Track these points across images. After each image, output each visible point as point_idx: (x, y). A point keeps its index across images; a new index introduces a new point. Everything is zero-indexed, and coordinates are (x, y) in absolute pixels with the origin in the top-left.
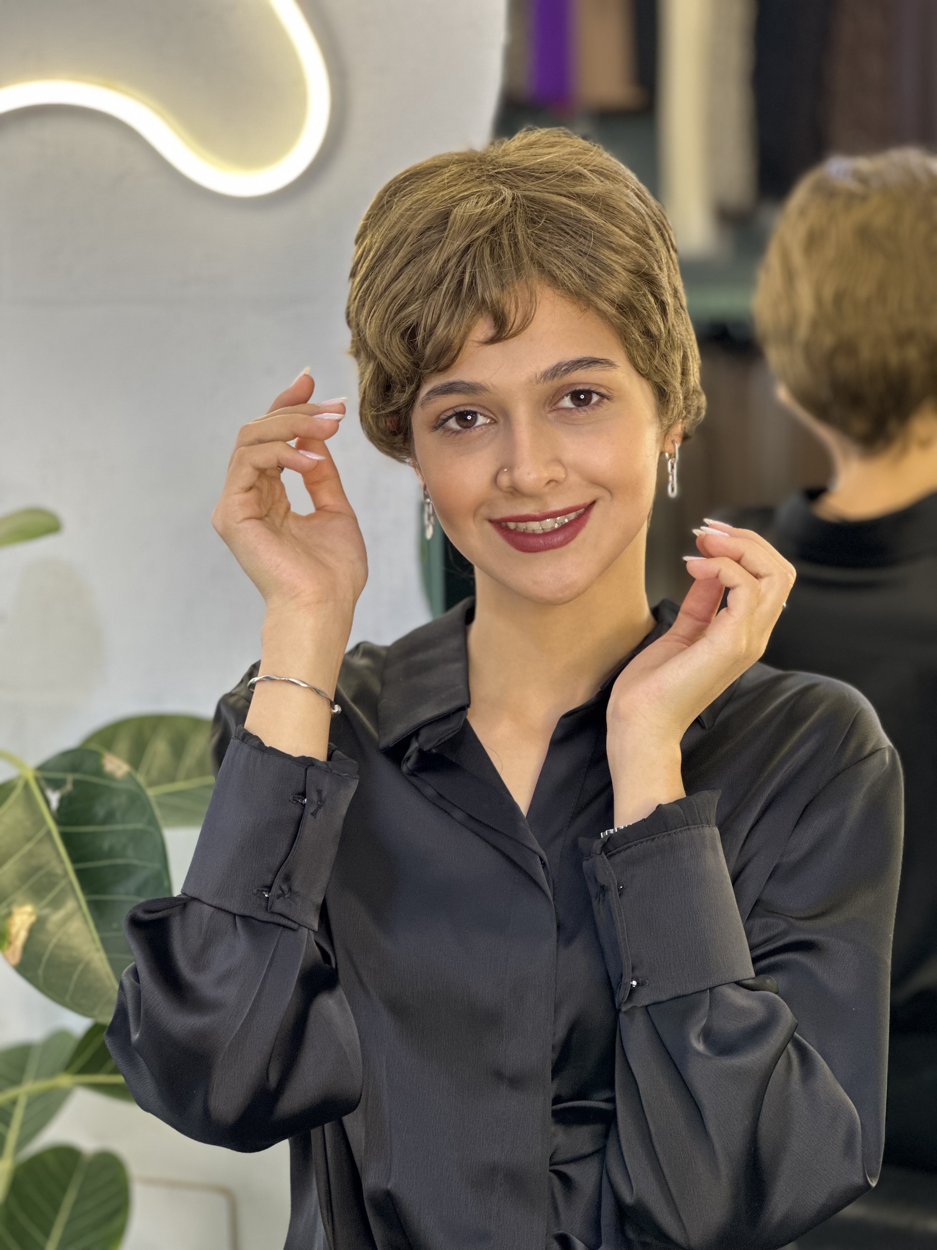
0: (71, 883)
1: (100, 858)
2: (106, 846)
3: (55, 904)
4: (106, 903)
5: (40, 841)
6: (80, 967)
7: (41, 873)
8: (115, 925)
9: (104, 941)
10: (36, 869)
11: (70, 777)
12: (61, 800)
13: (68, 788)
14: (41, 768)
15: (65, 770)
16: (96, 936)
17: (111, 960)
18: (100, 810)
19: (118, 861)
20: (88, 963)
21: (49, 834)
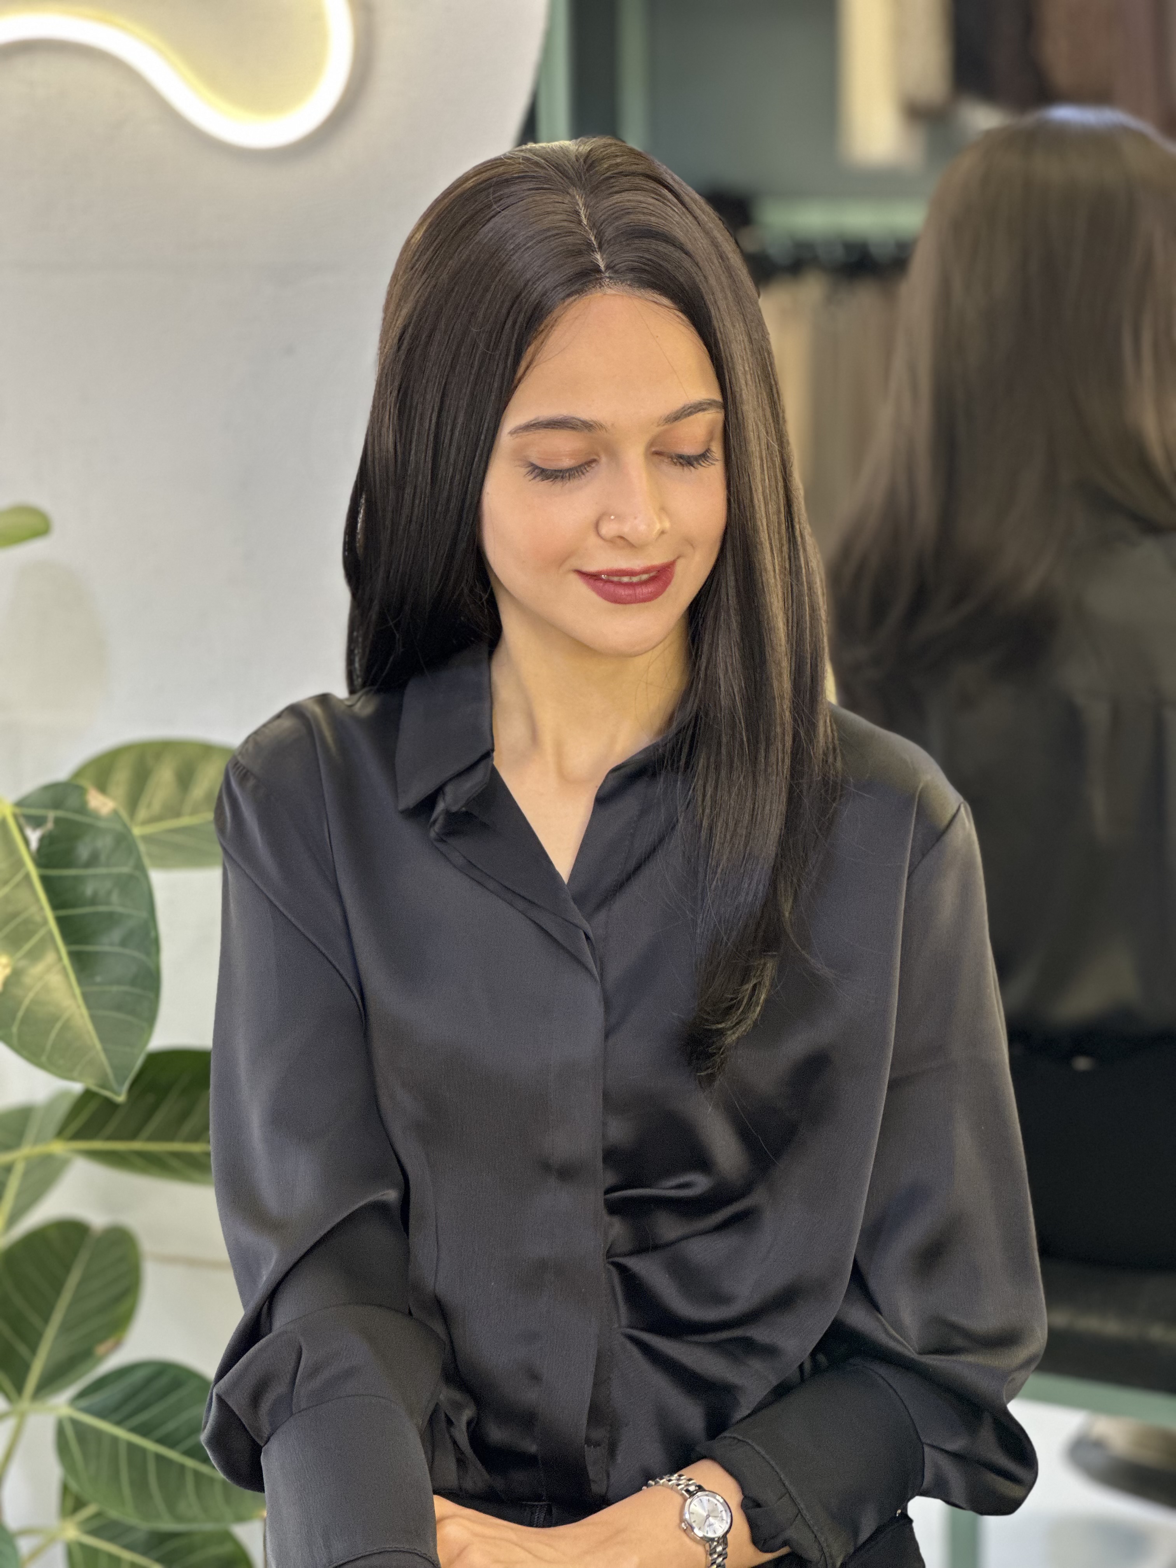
0: (51, 933)
1: (83, 905)
2: (89, 890)
3: (35, 955)
4: (88, 954)
5: (17, 885)
6: (58, 1025)
7: (19, 920)
8: (98, 979)
9: (86, 996)
10: (14, 915)
11: (51, 815)
12: (42, 840)
13: (50, 825)
14: (20, 804)
15: (46, 807)
16: (77, 991)
17: (93, 1018)
18: (83, 851)
19: (102, 909)
20: (68, 1020)
21: (27, 877)
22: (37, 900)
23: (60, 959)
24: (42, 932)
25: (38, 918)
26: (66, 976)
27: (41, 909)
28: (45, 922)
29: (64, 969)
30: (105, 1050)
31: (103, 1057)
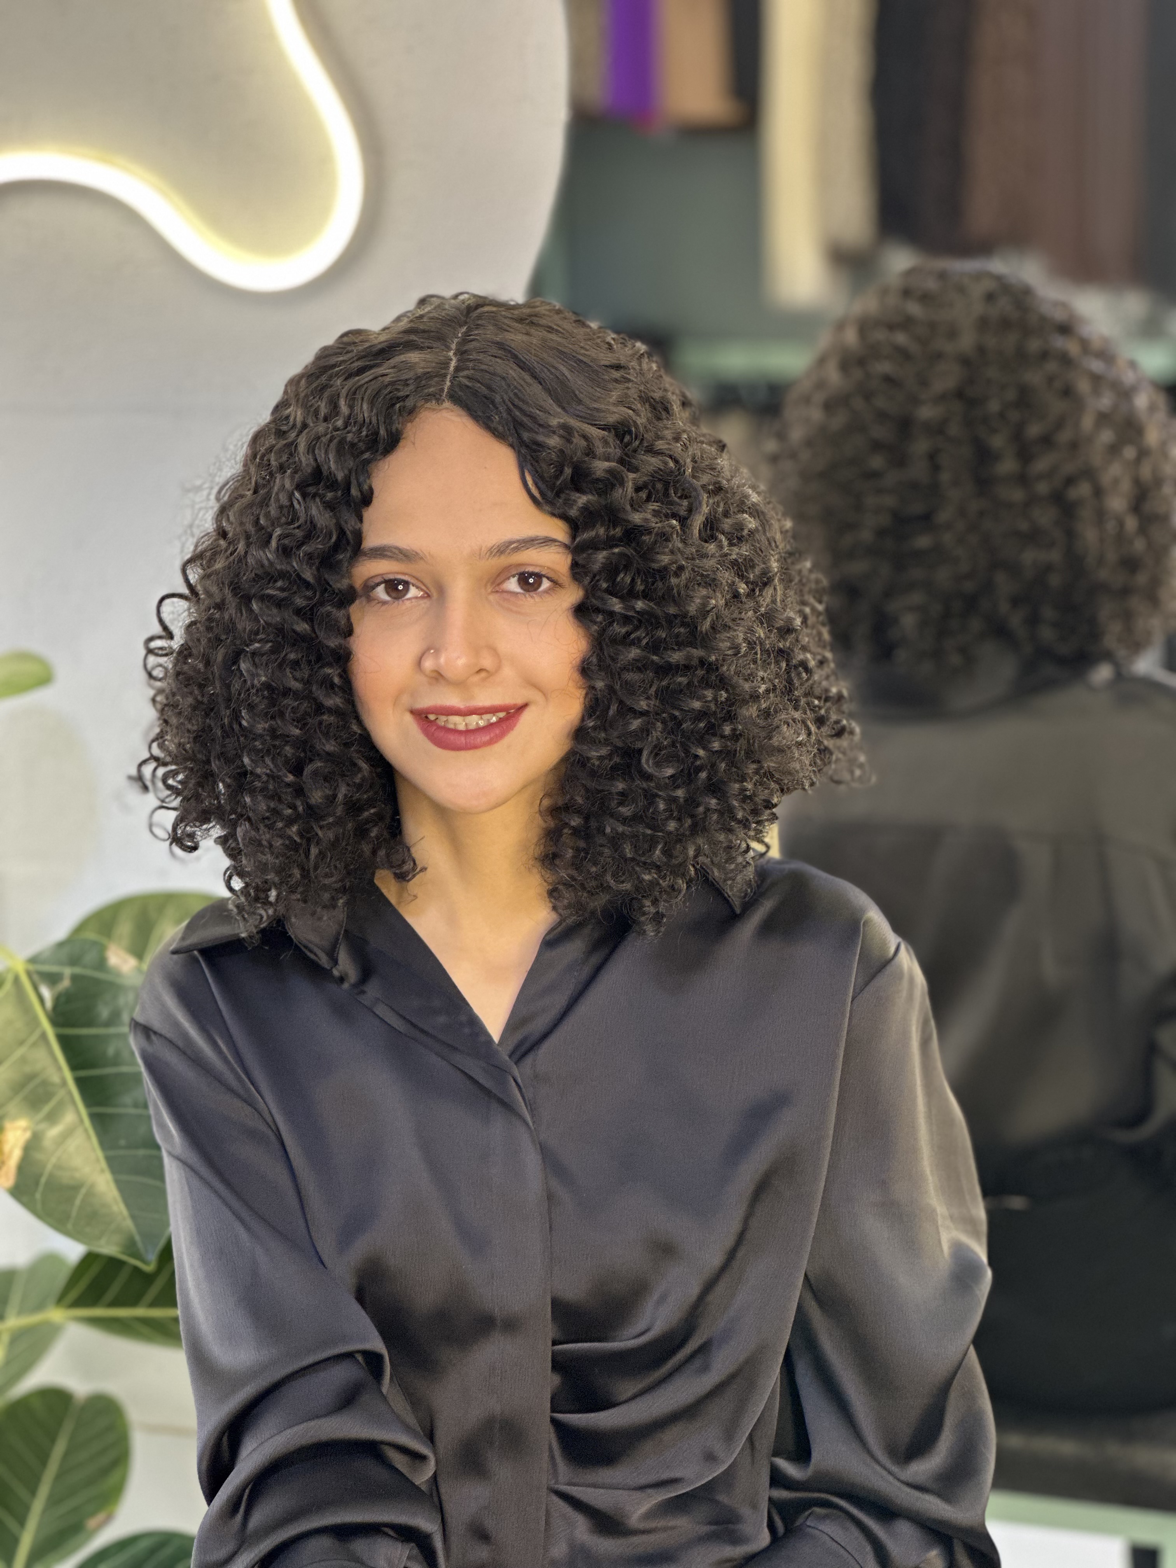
0: (70, 1093)
1: (104, 1065)
2: (111, 1051)
3: (52, 1118)
4: (111, 1116)
5: (34, 1044)
6: (83, 1191)
7: (37, 1081)
8: (122, 1142)
9: (109, 1160)
10: (30, 1077)
11: (67, 971)
12: (57, 1000)
13: (66, 983)
14: (33, 960)
15: (61, 963)
16: (100, 1153)
17: (119, 1184)
18: (104, 1012)
19: (125, 1069)
20: (92, 1186)
21: (44, 1036)
22: (55, 1060)
23: (81, 1121)
24: (61, 1093)
25: (56, 1079)
26: (89, 1138)
27: (59, 1069)
28: (64, 1083)
29: (86, 1130)
30: (133, 1217)
31: (129, 1224)
